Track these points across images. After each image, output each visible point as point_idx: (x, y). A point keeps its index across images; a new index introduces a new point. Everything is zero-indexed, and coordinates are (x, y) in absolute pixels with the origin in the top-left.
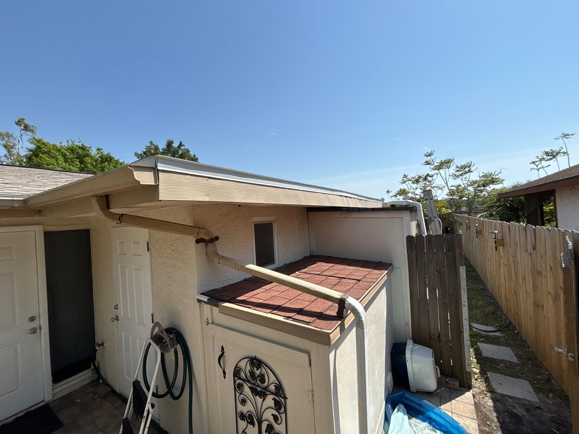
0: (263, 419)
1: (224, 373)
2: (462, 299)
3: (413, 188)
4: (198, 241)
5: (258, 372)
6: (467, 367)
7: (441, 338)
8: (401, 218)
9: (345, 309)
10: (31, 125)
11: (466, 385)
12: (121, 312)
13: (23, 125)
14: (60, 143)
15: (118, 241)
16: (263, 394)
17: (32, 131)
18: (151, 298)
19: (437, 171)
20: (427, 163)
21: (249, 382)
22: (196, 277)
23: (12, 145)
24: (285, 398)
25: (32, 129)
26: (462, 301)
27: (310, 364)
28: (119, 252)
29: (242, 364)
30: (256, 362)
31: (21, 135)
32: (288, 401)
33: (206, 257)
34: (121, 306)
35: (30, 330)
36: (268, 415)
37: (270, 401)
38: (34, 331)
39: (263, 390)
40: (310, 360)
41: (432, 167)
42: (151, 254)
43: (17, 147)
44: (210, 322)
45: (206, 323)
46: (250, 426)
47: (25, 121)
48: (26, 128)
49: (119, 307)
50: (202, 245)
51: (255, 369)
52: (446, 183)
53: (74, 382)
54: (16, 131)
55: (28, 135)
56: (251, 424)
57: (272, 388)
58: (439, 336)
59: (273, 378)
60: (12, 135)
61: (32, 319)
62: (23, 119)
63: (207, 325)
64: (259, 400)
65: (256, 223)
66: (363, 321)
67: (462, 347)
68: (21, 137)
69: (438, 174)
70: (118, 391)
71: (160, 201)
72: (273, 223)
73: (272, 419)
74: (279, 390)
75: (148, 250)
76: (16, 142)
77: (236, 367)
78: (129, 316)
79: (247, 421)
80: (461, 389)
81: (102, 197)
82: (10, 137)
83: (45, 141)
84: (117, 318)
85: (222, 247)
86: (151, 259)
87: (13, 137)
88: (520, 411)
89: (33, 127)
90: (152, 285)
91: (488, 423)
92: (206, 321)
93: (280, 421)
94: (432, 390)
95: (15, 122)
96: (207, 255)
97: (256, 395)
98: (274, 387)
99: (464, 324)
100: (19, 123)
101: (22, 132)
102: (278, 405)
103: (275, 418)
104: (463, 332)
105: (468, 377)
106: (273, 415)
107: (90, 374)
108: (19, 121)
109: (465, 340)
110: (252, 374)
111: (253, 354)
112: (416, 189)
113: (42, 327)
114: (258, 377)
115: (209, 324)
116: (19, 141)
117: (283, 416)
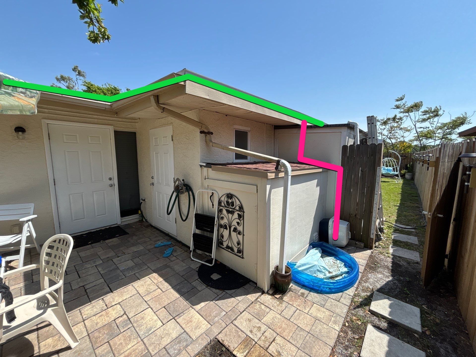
0: (232, 225)
1: (213, 205)
2: (376, 190)
3: (381, 129)
4: (201, 132)
5: (230, 201)
6: (371, 235)
7: (357, 216)
8: (341, 133)
9: (279, 166)
10: (83, 71)
11: (369, 247)
12: (155, 181)
13: (77, 71)
14: (102, 86)
15: (154, 138)
16: (232, 213)
17: (83, 76)
18: (173, 169)
19: (407, 114)
20: (398, 107)
21: (226, 207)
22: (200, 153)
23: (72, 86)
24: (244, 212)
25: (83, 75)
26: (375, 191)
27: (257, 192)
28: (154, 144)
29: (222, 199)
30: (230, 196)
31: (77, 79)
32: (245, 214)
33: (205, 143)
34: (155, 177)
35: (109, 185)
36: (234, 223)
37: (236, 215)
38: (111, 186)
39: (233, 210)
40: (257, 190)
41: (402, 110)
42: (174, 143)
43: (75, 88)
44: (207, 178)
45: (204, 179)
46: (225, 230)
47: (78, 68)
48: (79, 74)
49: (154, 178)
50: (203, 135)
51: (229, 199)
52: (414, 125)
53: (130, 219)
54: (73, 75)
55: (81, 80)
56: (225, 228)
57: (237, 208)
58: (356, 215)
59: (238, 203)
60: (72, 79)
61: (110, 179)
62: (77, 67)
63: (205, 179)
64: (230, 215)
65: (237, 130)
66: (288, 171)
67: (370, 222)
68: (77, 81)
69: (407, 117)
70: (154, 226)
71: (186, 94)
72: (248, 132)
73: (236, 224)
74: (241, 208)
75: (172, 141)
76: (74, 84)
77: (219, 201)
78: (160, 182)
79: (224, 228)
80: (365, 248)
81: (156, 96)
82: (71, 81)
83: (93, 83)
84: (153, 184)
85: (215, 139)
86: (174, 146)
87: (73, 81)
88: (402, 263)
89: (84, 72)
90: (174, 161)
91: (376, 263)
92: (204, 178)
93: (240, 225)
94: (344, 245)
95: (72, 69)
96: (206, 142)
97: (229, 213)
98: (238, 207)
99: (374, 207)
100: (74, 69)
101: (78, 76)
102: (240, 216)
103: (238, 223)
104: (372, 212)
105: (371, 241)
106: (237, 222)
107: (138, 217)
108: (75, 68)
109: (373, 218)
110: (227, 202)
111: (228, 192)
112: (383, 130)
113: (115, 184)
114: (230, 203)
115: (206, 179)
116: (76, 84)
117: (242, 221)
